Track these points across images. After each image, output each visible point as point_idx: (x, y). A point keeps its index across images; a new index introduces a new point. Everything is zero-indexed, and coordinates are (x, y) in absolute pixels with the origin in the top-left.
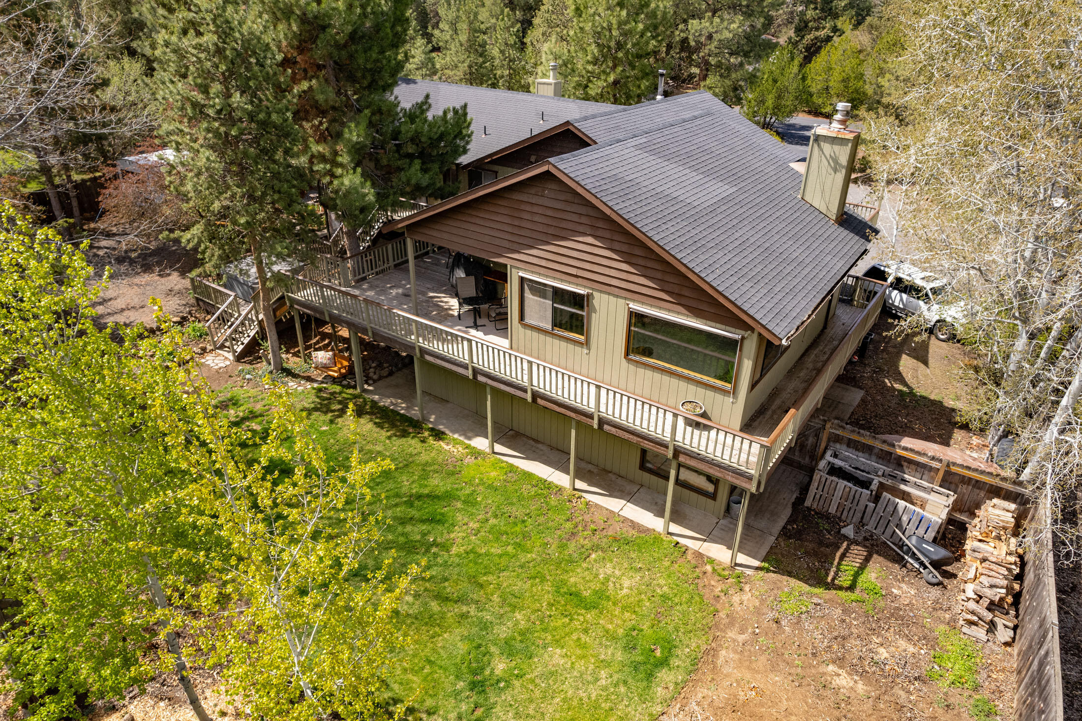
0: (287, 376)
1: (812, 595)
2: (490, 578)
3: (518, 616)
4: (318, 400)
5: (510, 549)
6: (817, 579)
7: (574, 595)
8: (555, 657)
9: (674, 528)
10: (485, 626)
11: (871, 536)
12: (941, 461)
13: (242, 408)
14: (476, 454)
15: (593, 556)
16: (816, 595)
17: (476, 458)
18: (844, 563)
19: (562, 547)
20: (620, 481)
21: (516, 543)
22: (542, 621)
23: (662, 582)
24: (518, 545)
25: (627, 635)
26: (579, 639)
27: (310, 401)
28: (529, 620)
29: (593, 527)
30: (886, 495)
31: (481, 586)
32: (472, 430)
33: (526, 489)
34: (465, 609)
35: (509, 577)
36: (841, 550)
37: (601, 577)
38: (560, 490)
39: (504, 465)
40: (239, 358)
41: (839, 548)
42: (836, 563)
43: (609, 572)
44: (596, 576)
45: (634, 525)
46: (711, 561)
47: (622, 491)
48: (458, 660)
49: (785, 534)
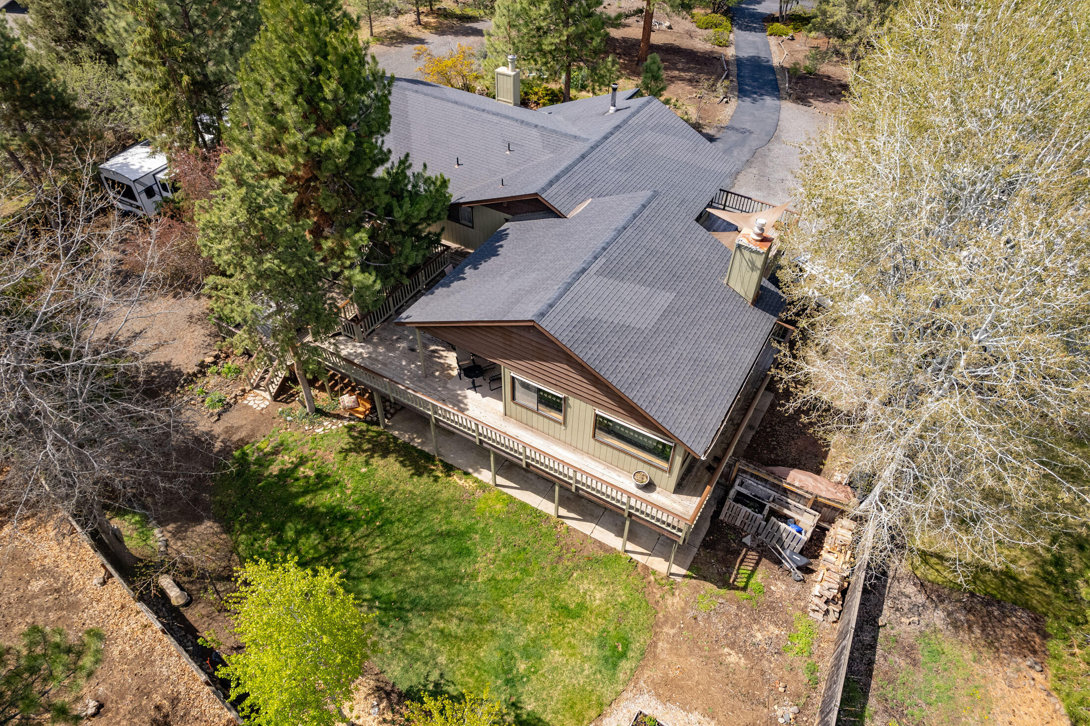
0: (321, 416)
1: (718, 596)
2: (507, 599)
3: (529, 628)
4: (351, 440)
5: (518, 573)
6: (724, 582)
7: (565, 608)
8: (556, 656)
9: (630, 546)
10: (509, 638)
11: (762, 543)
12: (812, 494)
13: (293, 453)
14: (483, 487)
15: (575, 575)
16: (722, 596)
17: (484, 491)
18: (742, 567)
19: (553, 569)
20: (590, 506)
21: (521, 569)
22: (545, 631)
23: (621, 592)
24: (523, 571)
25: (600, 637)
26: (570, 642)
27: (346, 441)
28: (536, 630)
29: (573, 549)
30: (773, 519)
31: (502, 607)
32: (477, 463)
33: (524, 519)
34: (494, 626)
35: (520, 598)
36: (741, 556)
37: (581, 591)
38: (548, 517)
39: (505, 496)
40: (276, 397)
41: (740, 554)
42: (736, 567)
43: (586, 588)
44: (578, 591)
45: (602, 545)
46: (654, 572)
47: (591, 515)
48: (495, 665)
49: (704, 545)
